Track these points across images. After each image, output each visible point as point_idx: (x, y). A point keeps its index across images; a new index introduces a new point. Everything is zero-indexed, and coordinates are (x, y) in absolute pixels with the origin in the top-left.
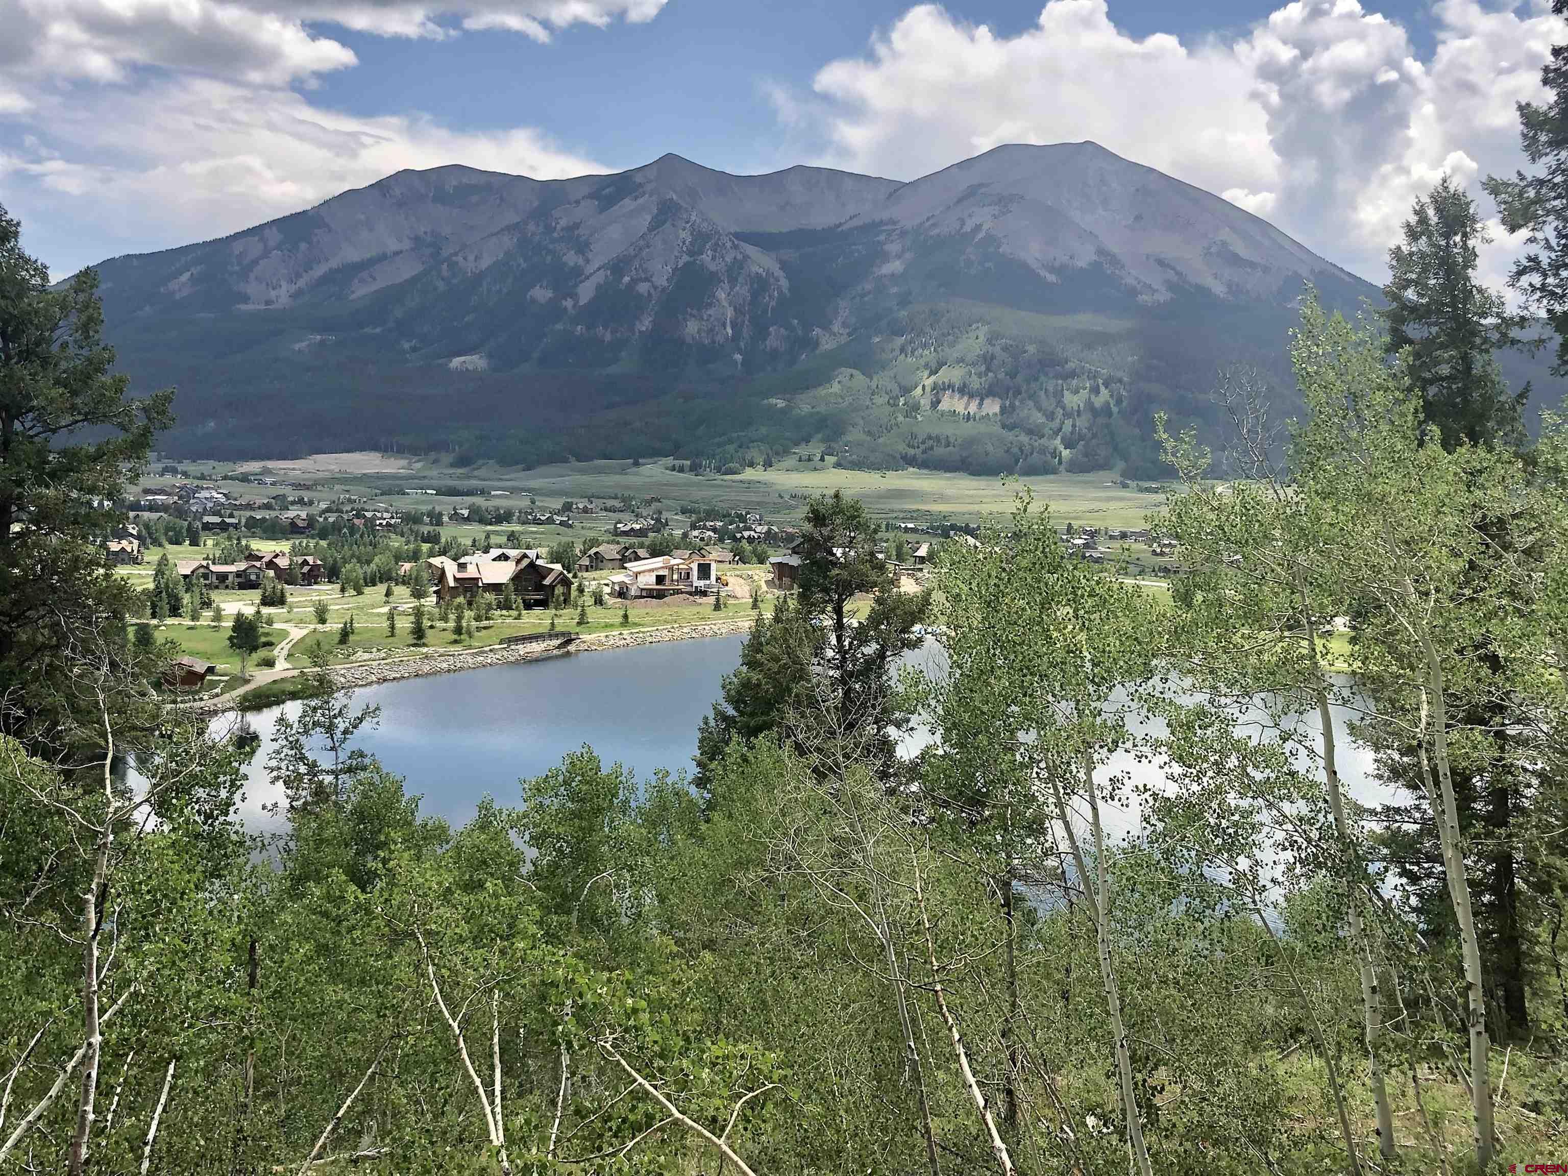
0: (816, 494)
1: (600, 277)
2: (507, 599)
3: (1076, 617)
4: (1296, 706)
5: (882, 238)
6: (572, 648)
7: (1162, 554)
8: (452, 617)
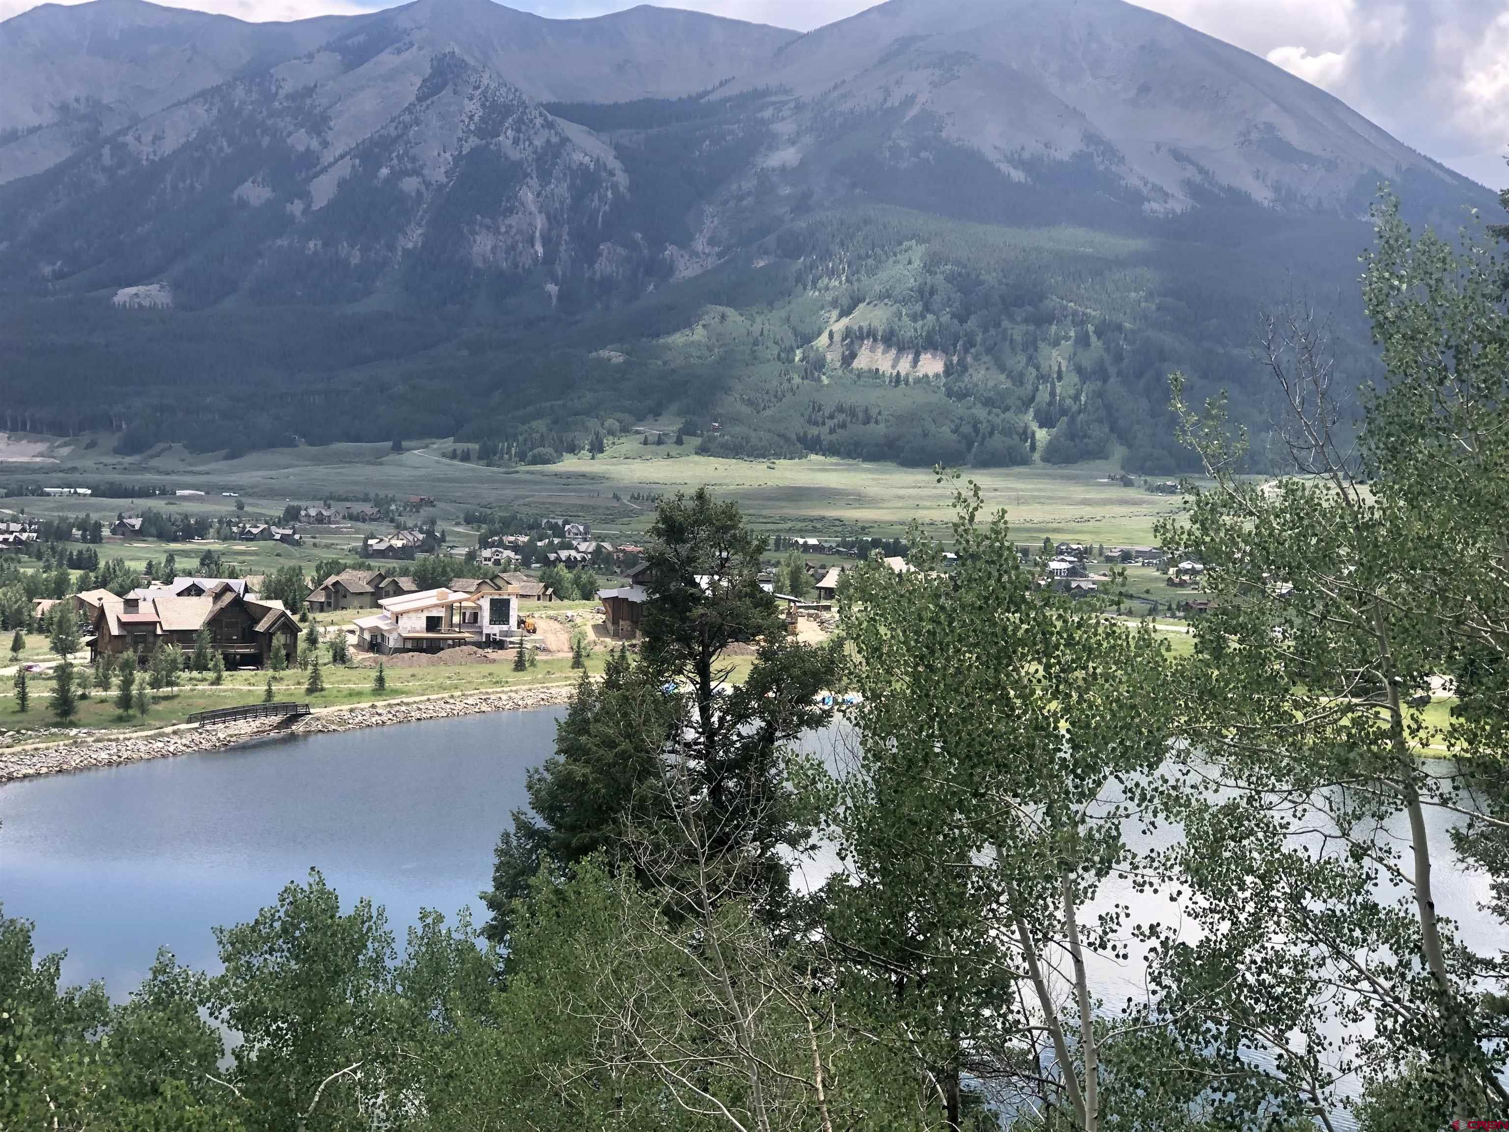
0: (670, 496)
1: (344, 169)
2: (200, 655)
3: (1048, 676)
4: (1374, 806)
5: (768, 113)
6: (298, 728)
7: (1183, 584)
8: (115, 681)
